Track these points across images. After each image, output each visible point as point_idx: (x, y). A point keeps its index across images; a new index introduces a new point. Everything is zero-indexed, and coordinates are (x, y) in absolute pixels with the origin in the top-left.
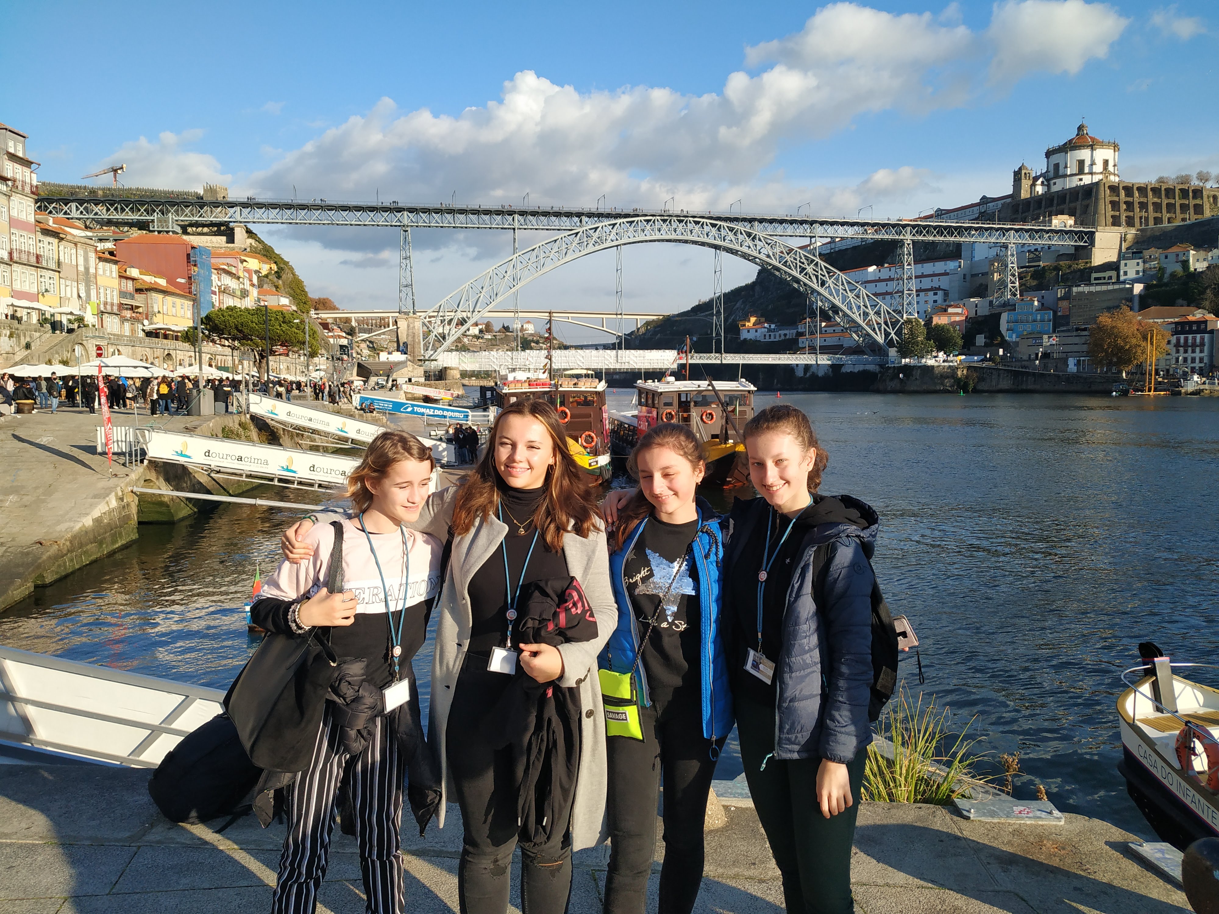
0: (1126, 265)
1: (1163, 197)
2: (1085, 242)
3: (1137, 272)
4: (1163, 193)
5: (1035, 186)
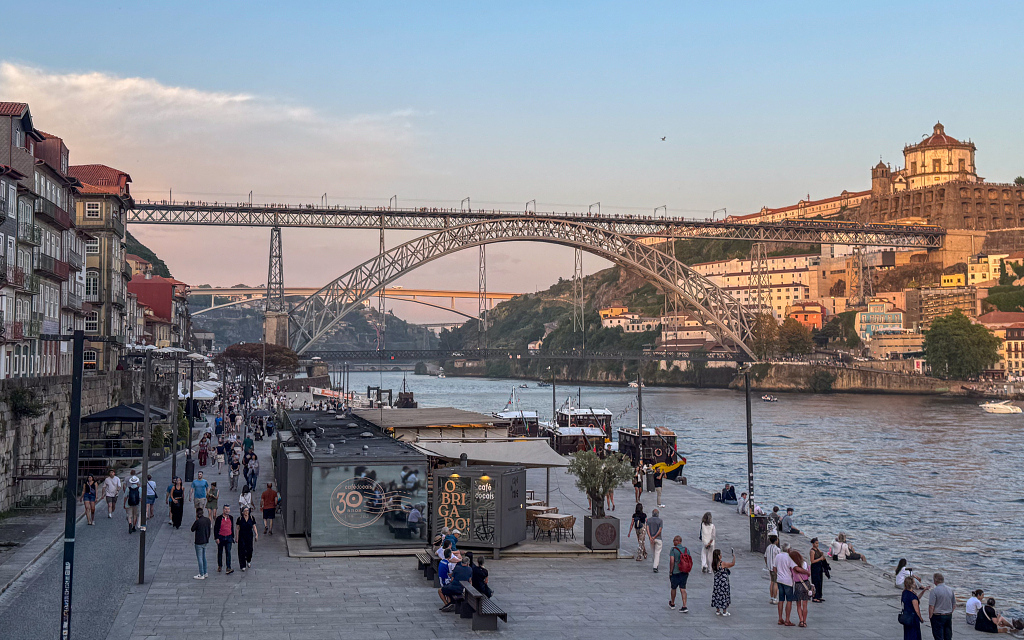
0: (973, 268)
2: (937, 243)
3: (984, 276)
5: (894, 183)
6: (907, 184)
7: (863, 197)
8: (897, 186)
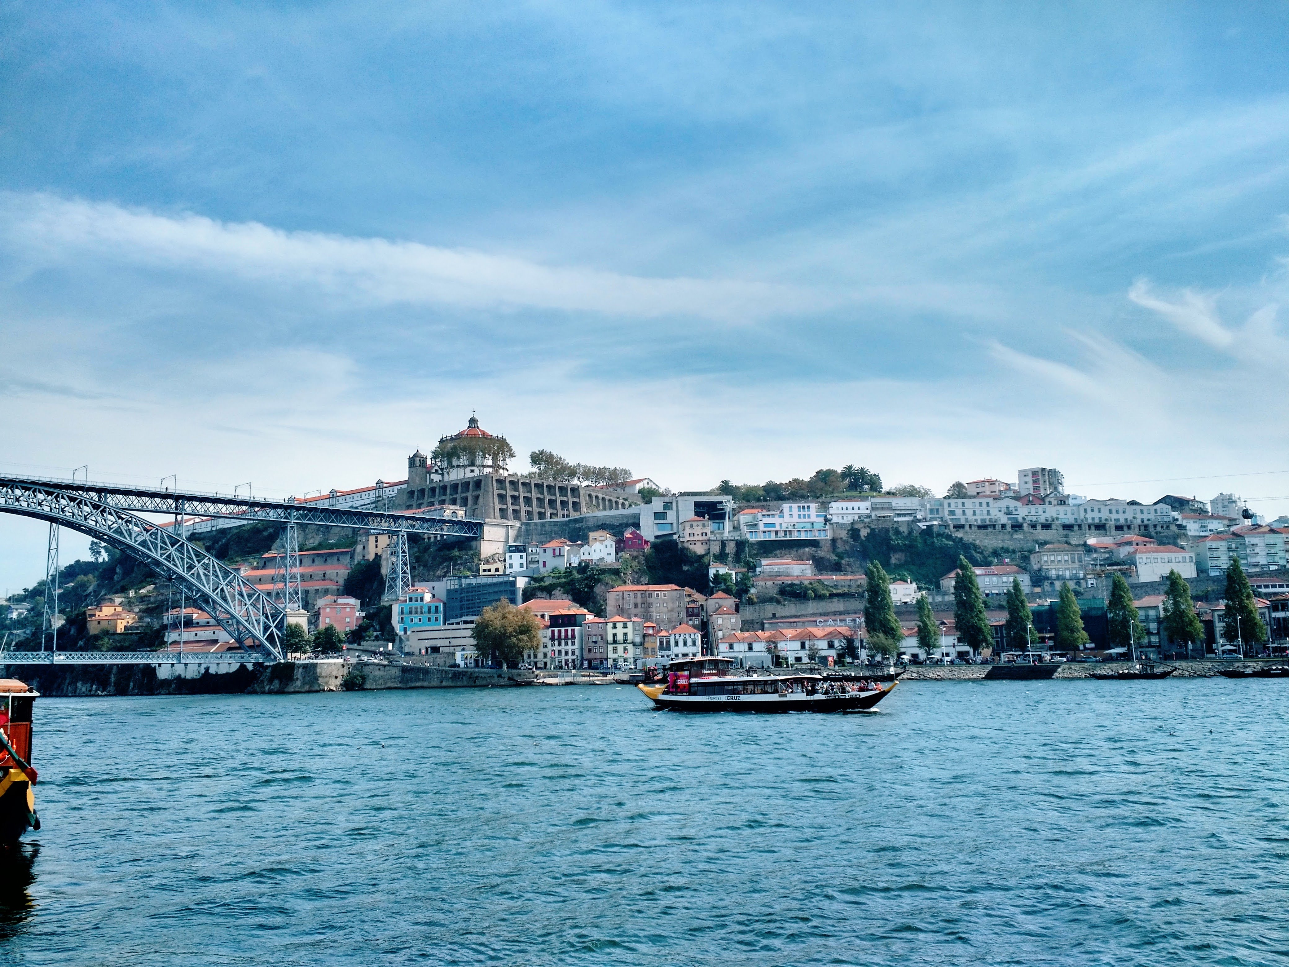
0: (511, 557)
1: (546, 493)
2: (475, 533)
3: (521, 565)
4: (545, 488)
5: (430, 473)
6: (443, 475)
7: (399, 487)
8: (433, 476)
